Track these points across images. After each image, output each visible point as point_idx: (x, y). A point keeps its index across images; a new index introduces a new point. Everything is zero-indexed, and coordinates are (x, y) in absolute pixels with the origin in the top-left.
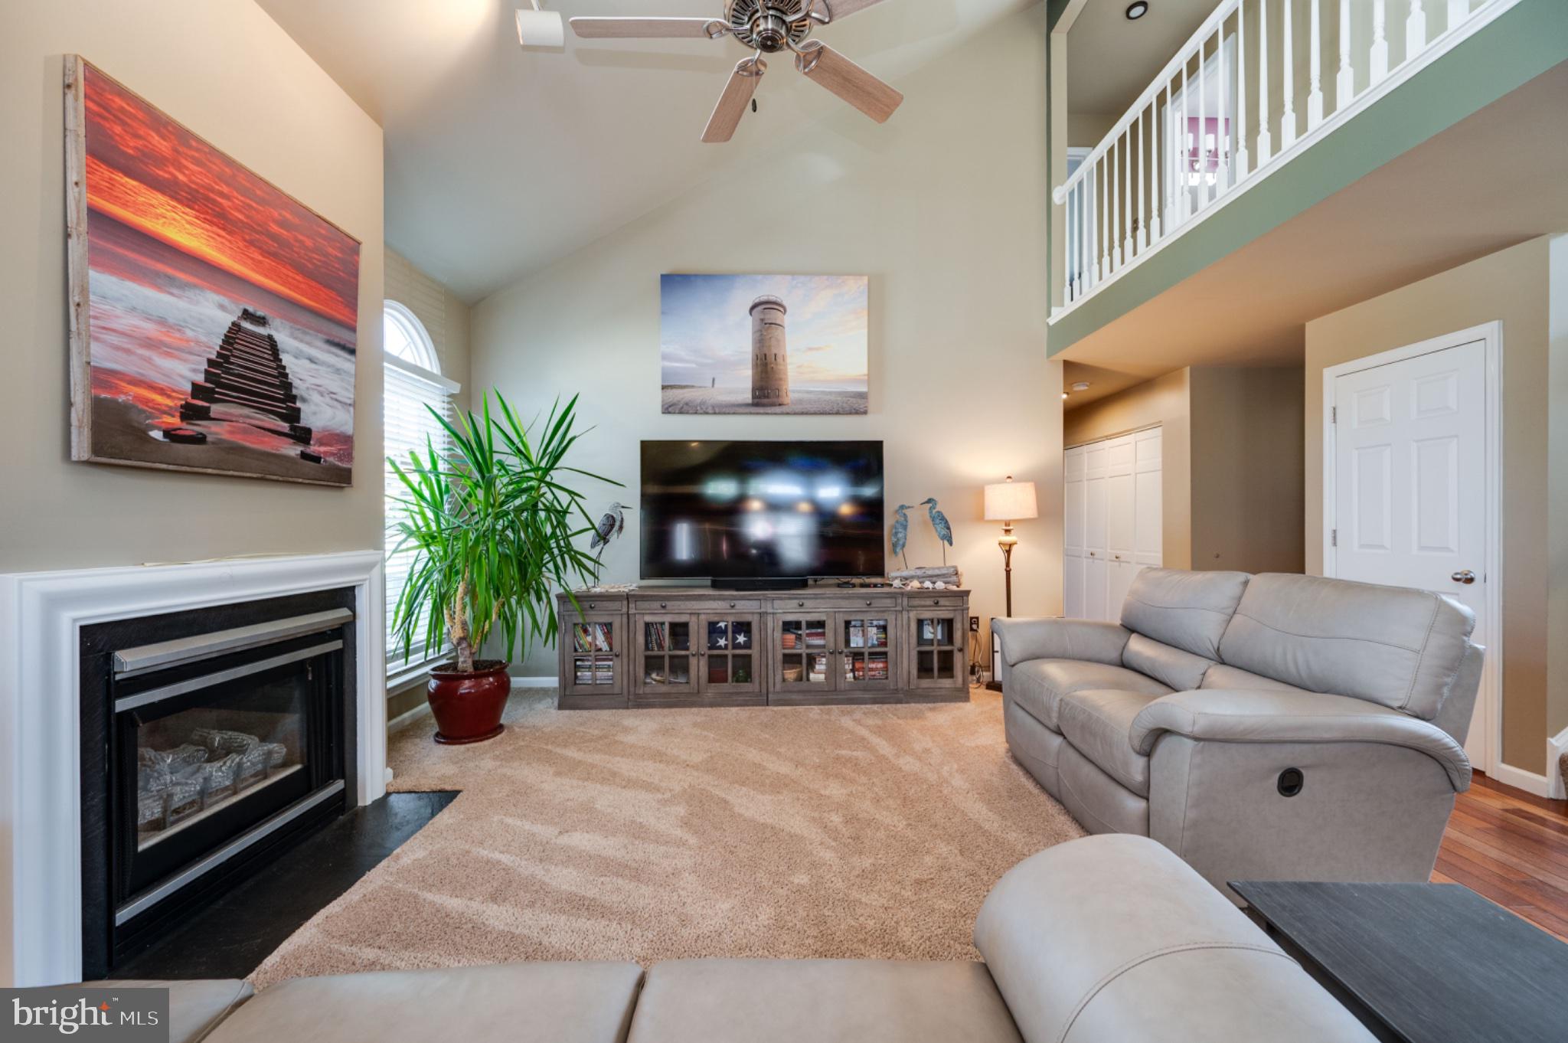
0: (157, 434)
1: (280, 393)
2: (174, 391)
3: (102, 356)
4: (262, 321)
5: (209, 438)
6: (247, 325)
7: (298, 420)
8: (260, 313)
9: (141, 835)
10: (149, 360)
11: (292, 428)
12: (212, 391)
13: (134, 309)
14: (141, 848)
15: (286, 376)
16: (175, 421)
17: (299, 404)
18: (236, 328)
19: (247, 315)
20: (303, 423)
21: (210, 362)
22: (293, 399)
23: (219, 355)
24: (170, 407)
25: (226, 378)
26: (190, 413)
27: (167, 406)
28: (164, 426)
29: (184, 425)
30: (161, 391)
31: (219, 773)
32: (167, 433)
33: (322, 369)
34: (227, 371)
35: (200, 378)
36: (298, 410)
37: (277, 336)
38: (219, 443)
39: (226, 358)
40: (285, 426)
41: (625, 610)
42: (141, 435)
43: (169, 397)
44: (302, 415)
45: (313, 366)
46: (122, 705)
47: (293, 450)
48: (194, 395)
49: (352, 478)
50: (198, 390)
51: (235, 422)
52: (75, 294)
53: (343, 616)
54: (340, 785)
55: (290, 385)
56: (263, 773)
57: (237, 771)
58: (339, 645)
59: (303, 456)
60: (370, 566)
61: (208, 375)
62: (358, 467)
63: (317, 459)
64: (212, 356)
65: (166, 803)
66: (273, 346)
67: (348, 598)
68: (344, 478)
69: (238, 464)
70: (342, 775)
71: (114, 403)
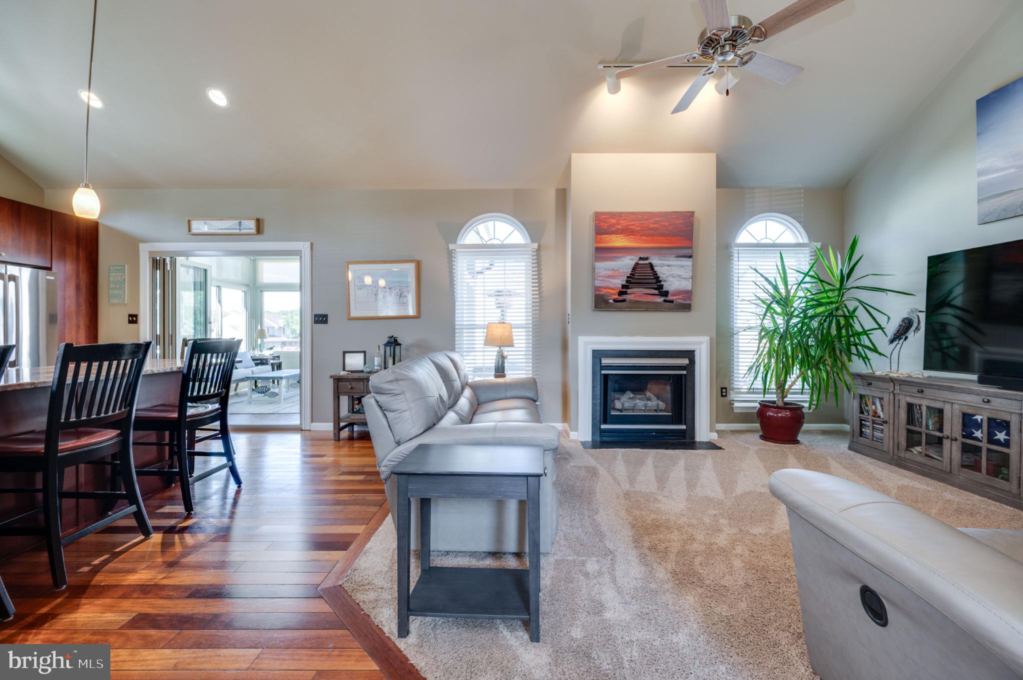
0: (611, 301)
1: (654, 281)
4: (647, 259)
5: (627, 300)
6: (641, 262)
7: (662, 288)
8: (646, 257)
9: (612, 411)
11: (659, 292)
12: (628, 286)
14: (612, 413)
15: (657, 274)
16: (616, 297)
17: (662, 283)
18: (637, 264)
19: (641, 259)
20: (665, 289)
21: (628, 277)
22: (660, 281)
23: (631, 274)
25: (633, 281)
26: (621, 293)
28: (613, 298)
29: (619, 297)
31: (640, 404)
32: (614, 300)
34: (634, 278)
35: (624, 283)
36: (662, 285)
38: (631, 301)
39: (633, 275)
40: (656, 292)
41: (892, 389)
42: (607, 302)
44: (664, 287)
46: (603, 372)
47: (660, 300)
48: (622, 288)
49: (693, 307)
50: (623, 286)
51: (636, 293)
52: (594, 269)
53: (685, 361)
54: (684, 427)
55: (659, 277)
56: (656, 411)
57: (646, 406)
58: (685, 372)
59: (665, 301)
60: (701, 343)
61: (627, 281)
62: (696, 302)
63: (672, 302)
64: (629, 275)
65: (623, 406)
66: (651, 266)
67: (690, 354)
68: (687, 308)
69: (638, 306)
70: (685, 424)
71: (600, 295)
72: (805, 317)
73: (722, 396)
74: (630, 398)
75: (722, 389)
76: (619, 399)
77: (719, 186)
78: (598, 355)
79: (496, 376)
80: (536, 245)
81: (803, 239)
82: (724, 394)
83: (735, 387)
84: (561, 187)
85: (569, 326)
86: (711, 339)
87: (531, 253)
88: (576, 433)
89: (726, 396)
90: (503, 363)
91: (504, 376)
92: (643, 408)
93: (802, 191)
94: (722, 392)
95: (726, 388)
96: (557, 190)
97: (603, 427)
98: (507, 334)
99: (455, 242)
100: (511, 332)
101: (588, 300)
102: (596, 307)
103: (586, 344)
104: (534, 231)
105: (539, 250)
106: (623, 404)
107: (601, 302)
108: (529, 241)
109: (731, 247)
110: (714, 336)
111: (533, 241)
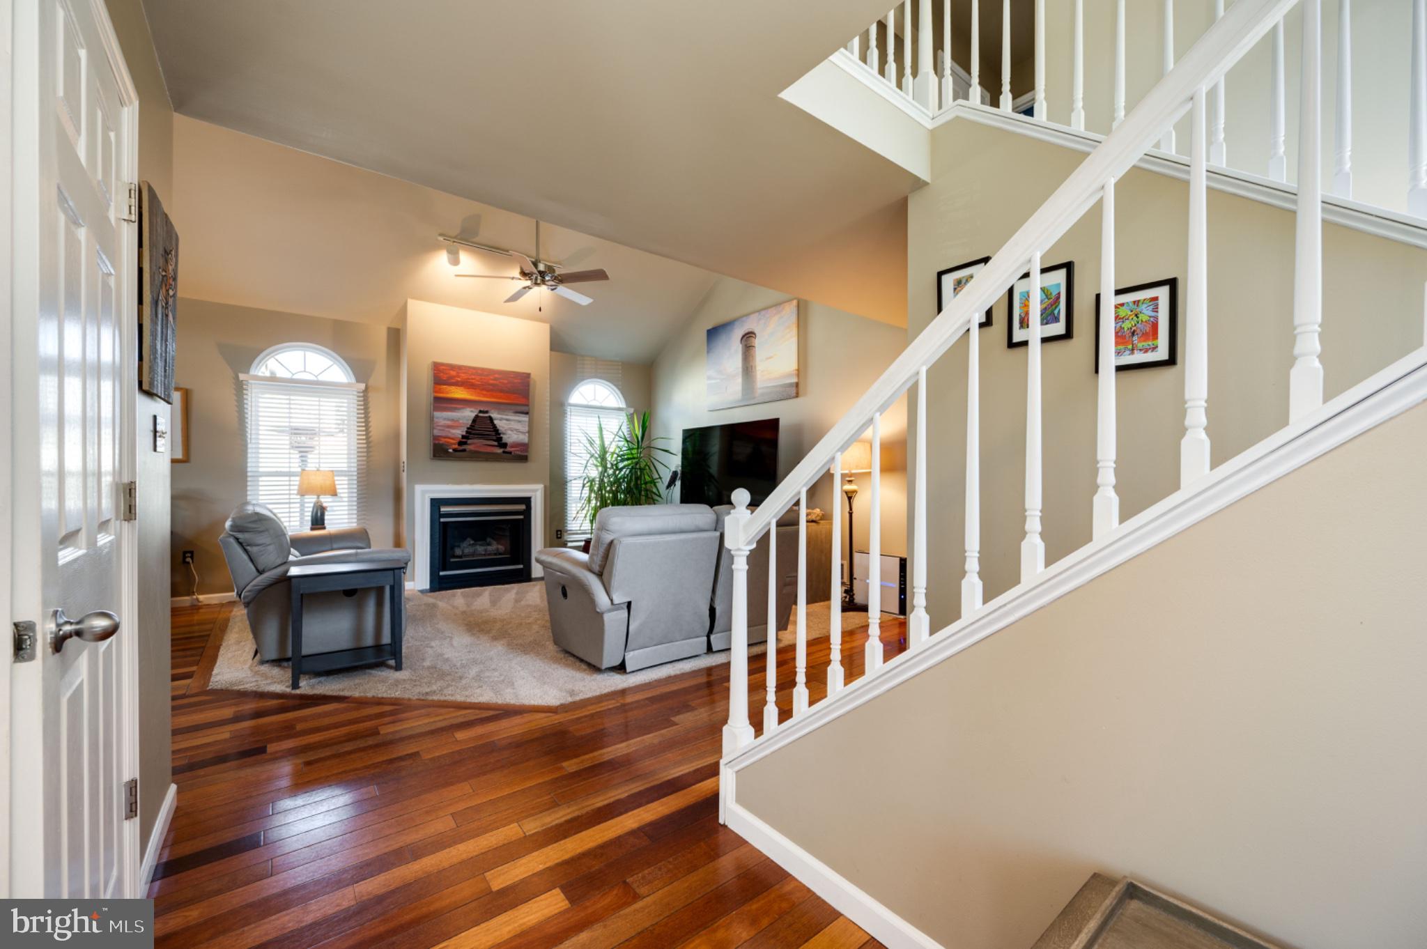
0: (451, 450)
1: (494, 433)
3: (436, 432)
4: (487, 412)
6: (481, 415)
7: (501, 440)
8: (486, 410)
9: (451, 557)
10: (449, 432)
11: (499, 443)
12: (469, 436)
14: (451, 560)
15: (496, 427)
16: (456, 446)
17: (501, 435)
18: (477, 416)
19: (480, 412)
20: (504, 441)
21: (468, 428)
22: (499, 434)
23: (471, 425)
25: (473, 432)
26: (460, 443)
29: (459, 447)
30: (453, 439)
31: (480, 549)
32: (454, 450)
33: (512, 423)
34: (474, 430)
35: (464, 433)
36: (501, 437)
37: (492, 415)
38: (471, 451)
39: (473, 426)
40: (496, 443)
42: (446, 451)
44: (503, 439)
45: (508, 422)
46: (442, 520)
47: (500, 451)
49: (529, 458)
50: (463, 437)
51: (475, 445)
52: (432, 419)
53: (523, 507)
54: (521, 566)
55: (498, 430)
56: (495, 554)
57: (486, 550)
58: (522, 517)
59: (504, 452)
60: (536, 491)
61: (467, 432)
62: (532, 454)
63: (510, 453)
64: (469, 426)
65: (463, 552)
66: (491, 419)
67: (527, 501)
68: (523, 458)
69: (477, 456)
70: (522, 564)
71: (439, 444)
72: (617, 469)
73: (558, 538)
74: (470, 545)
75: (557, 531)
76: (459, 546)
77: (552, 349)
78: (436, 504)
79: (312, 529)
80: (362, 386)
81: (622, 405)
82: (559, 536)
83: (569, 529)
84: (394, 326)
85: (404, 475)
86: (545, 487)
87: (355, 393)
88: (412, 583)
89: (560, 538)
90: (323, 515)
91: (324, 528)
92: (483, 553)
93: (620, 363)
94: (557, 534)
95: (561, 531)
96: (389, 329)
97: (441, 573)
98: (328, 483)
99: (247, 371)
100: (334, 481)
101: (425, 448)
102: (434, 456)
103: (424, 492)
104: (361, 370)
105: (366, 390)
106: (463, 551)
107: (440, 451)
108: (353, 380)
109: (564, 406)
110: (548, 484)
111: (358, 381)
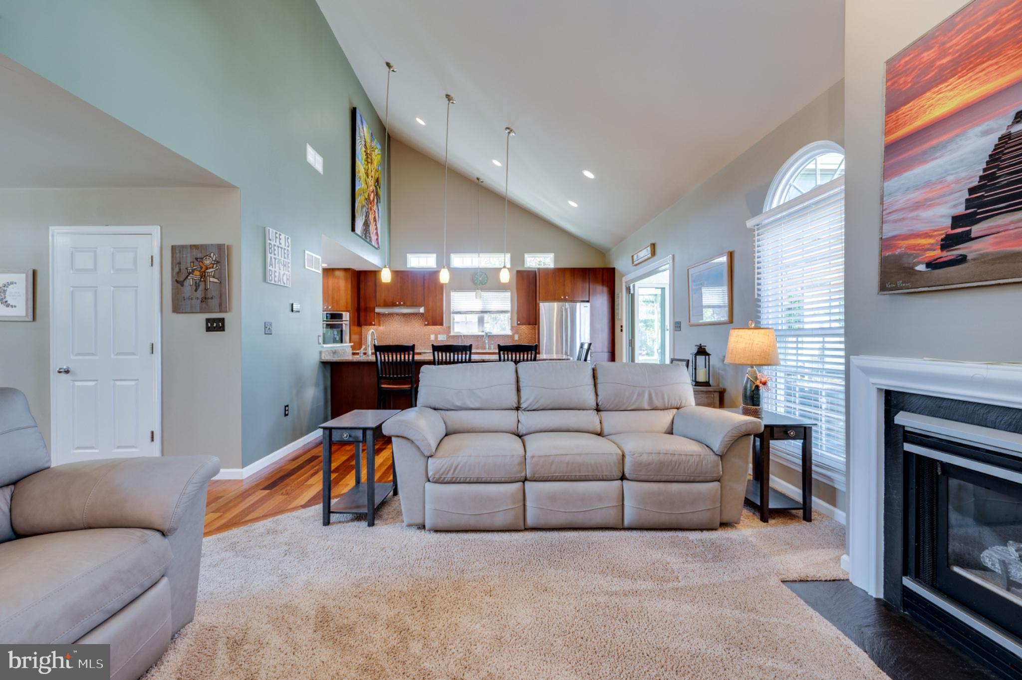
0: (921, 268)
2: (936, 231)
3: (889, 231)
5: (971, 256)
10: (916, 218)
12: (975, 213)
13: (908, 189)
16: (936, 253)
18: (1003, 142)
21: (974, 189)
23: (983, 178)
24: (932, 244)
25: (993, 195)
26: (949, 242)
27: (929, 244)
28: (927, 260)
29: (945, 254)
30: (928, 236)
32: (929, 265)
34: (994, 188)
35: (961, 209)
38: (982, 259)
39: (991, 177)
42: (910, 271)
43: (931, 237)
46: (909, 447)
48: (953, 227)
50: (957, 221)
51: (993, 234)
52: (882, 198)
61: (969, 204)
64: (976, 183)
71: (894, 255)
90: (754, 392)
102: (886, 288)
103: (865, 373)
107: (896, 275)
